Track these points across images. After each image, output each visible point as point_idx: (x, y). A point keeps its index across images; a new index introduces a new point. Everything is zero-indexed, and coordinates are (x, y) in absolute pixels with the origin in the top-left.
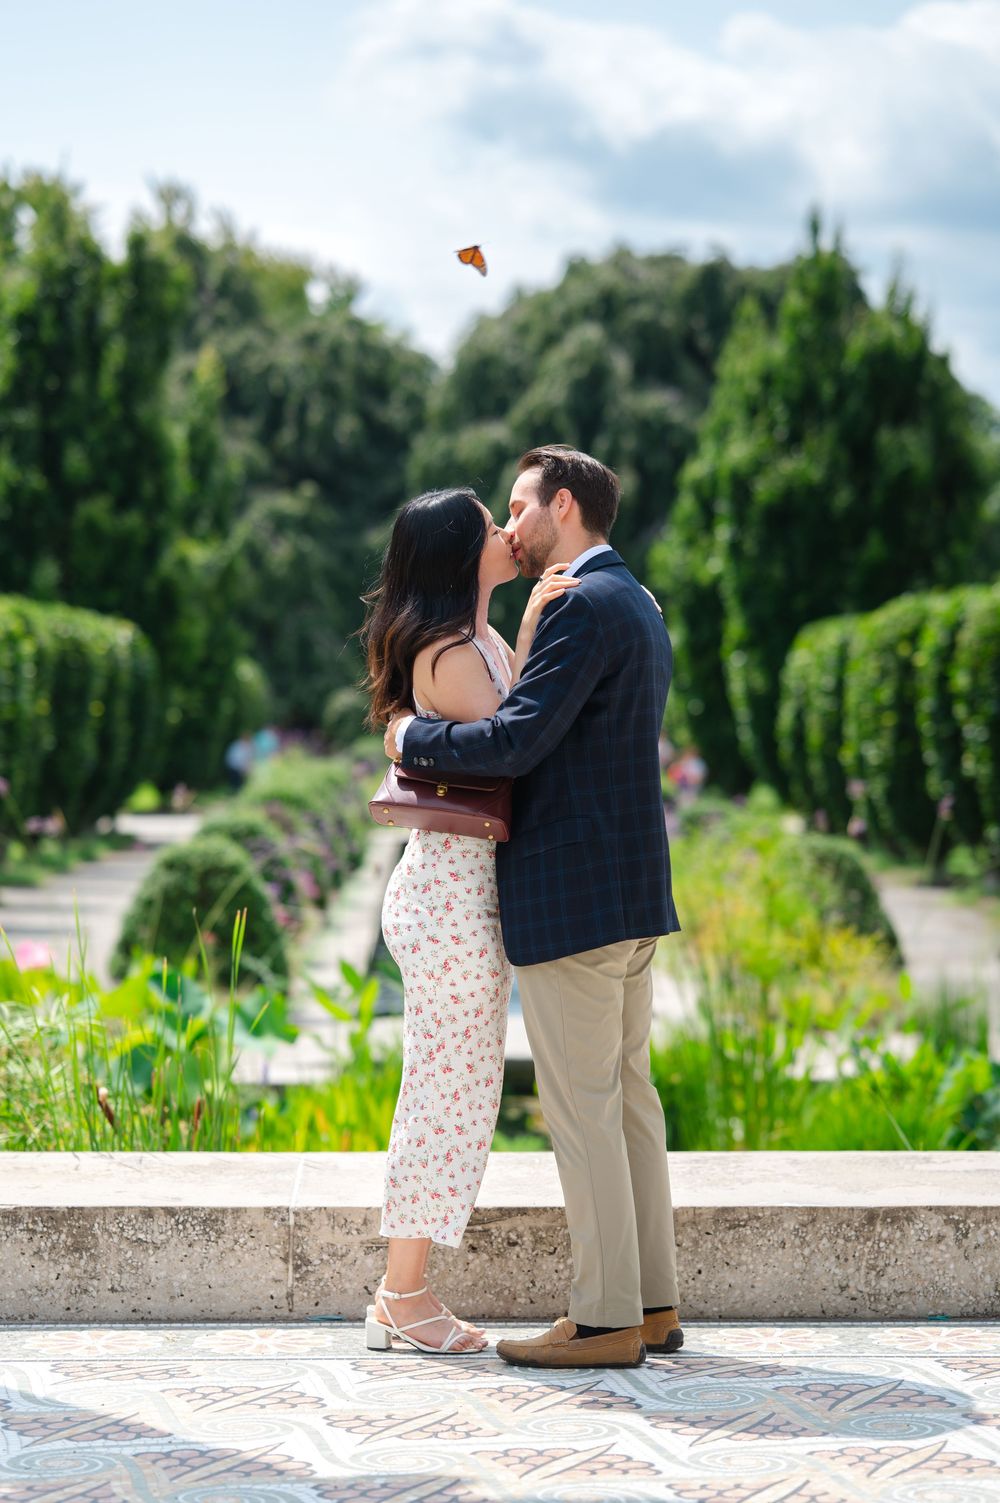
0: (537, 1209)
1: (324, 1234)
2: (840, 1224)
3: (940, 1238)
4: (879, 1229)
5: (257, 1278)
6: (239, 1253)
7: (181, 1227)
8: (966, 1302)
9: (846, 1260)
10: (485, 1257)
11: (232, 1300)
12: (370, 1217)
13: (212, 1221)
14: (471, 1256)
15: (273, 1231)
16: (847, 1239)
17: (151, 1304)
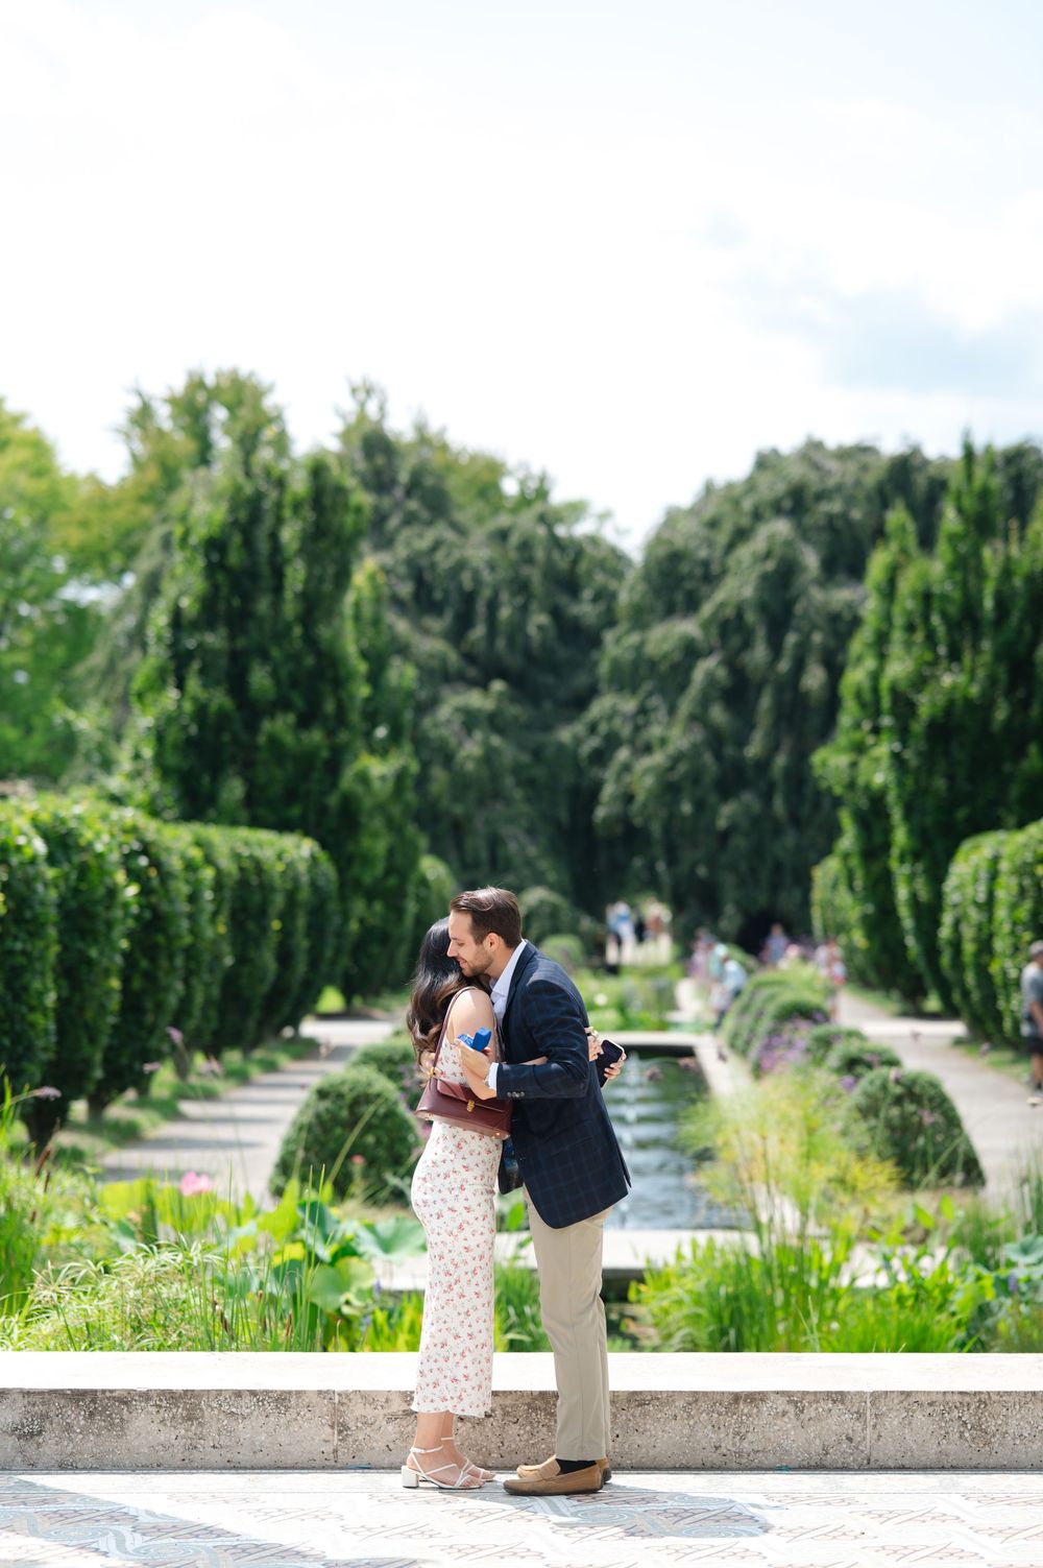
0: (505, 1392)
1: (358, 1409)
2: (715, 1404)
3: (784, 1413)
4: (742, 1406)
5: (313, 1439)
6: (300, 1422)
7: (260, 1404)
8: (802, 1458)
9: (719, 1428)
10: (470, 1425)
11: (296, 1454)
12: (390, 1397)
13: (282, 1399)
14: (460, 1424)
15: (324, 1406)
16: (720, 1414)
17: (240, 1456)
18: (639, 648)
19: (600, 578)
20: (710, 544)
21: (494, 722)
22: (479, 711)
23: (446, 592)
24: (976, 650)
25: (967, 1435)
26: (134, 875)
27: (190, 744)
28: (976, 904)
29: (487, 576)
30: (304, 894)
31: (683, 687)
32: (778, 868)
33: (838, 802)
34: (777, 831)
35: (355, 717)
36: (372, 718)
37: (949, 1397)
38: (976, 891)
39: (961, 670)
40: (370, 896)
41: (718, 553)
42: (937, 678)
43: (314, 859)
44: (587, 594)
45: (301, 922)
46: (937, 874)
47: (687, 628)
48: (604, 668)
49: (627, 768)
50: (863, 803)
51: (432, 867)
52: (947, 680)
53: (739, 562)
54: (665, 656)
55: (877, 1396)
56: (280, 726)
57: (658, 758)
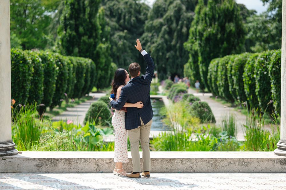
1: (101, 162)
2: (166, 161)
3: (179, 162)
4: (171, 161)
5: (92, 167)
6: (90, 164)
7: (82, 161)
8: (183, 170)
9: (167, 165)
11: (89, 170)
13: (86, 160)
15: (94, 161)
17: (79, 170)
18: (152, 24)
19: (145, 11)
20: (165, 5)
21: (125, 38)
22: (122, 36)
23: (116, 14)
24: (215, 24)
25: (213, 166)
26: (58, 65)
27: (68, 41)
28: (214, 71)
29: (123, 10)
30: (90, 70)
31: (160, 31)
32: (178, 65)
33: (189, 53)
34: (177, 58)
35: (99, 37)
36: (102, 37)
37: (209, 159)
38: (214, 69)
39: (212, 28)
40: (102, 70)
41: (167, 6)
42: (207, 29)
43: (91, 63)
44: (142, 14)
45: (89, 75)
46: (207, 66)
47: (161, 20)
48: (145, 28)
49: (149, 46)
50: (193, 52)
51: (113, 65)
52: (209, 30)
53: (171, 8)
54: (157, 25)
55: (196, 159)
56: (85, 38)
57: (155, 45)
